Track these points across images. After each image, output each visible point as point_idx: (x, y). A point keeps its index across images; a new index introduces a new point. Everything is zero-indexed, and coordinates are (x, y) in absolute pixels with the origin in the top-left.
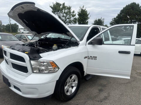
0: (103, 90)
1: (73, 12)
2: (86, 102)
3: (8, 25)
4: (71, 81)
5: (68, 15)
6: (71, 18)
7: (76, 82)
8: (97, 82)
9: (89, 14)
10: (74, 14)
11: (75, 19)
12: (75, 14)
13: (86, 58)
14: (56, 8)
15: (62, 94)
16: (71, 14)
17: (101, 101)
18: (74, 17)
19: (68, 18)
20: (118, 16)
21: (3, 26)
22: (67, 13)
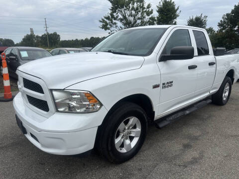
0: (191, 146)
1: (149, 7)
2: (155, 167)
3: (44, 35)
4: (128, 129)
5: (140, 13)
6: (144, 17)
7: (139, 129)
8: (182, 131)
9: (178, 8)
10: (150, 9)
11: (152, 19)
12: (152, 10)
13: (156, 87)
14: (117, 1)
15: (111, 153)
16: (145, 10)
17: (185, 166)
18: (150, 16)
19: (139, 19)
20: (235, 9)
21: (38, 37)
22: (137, 9)
